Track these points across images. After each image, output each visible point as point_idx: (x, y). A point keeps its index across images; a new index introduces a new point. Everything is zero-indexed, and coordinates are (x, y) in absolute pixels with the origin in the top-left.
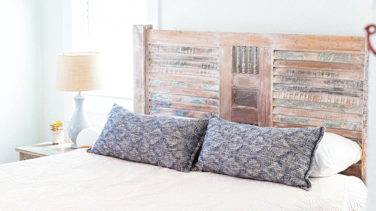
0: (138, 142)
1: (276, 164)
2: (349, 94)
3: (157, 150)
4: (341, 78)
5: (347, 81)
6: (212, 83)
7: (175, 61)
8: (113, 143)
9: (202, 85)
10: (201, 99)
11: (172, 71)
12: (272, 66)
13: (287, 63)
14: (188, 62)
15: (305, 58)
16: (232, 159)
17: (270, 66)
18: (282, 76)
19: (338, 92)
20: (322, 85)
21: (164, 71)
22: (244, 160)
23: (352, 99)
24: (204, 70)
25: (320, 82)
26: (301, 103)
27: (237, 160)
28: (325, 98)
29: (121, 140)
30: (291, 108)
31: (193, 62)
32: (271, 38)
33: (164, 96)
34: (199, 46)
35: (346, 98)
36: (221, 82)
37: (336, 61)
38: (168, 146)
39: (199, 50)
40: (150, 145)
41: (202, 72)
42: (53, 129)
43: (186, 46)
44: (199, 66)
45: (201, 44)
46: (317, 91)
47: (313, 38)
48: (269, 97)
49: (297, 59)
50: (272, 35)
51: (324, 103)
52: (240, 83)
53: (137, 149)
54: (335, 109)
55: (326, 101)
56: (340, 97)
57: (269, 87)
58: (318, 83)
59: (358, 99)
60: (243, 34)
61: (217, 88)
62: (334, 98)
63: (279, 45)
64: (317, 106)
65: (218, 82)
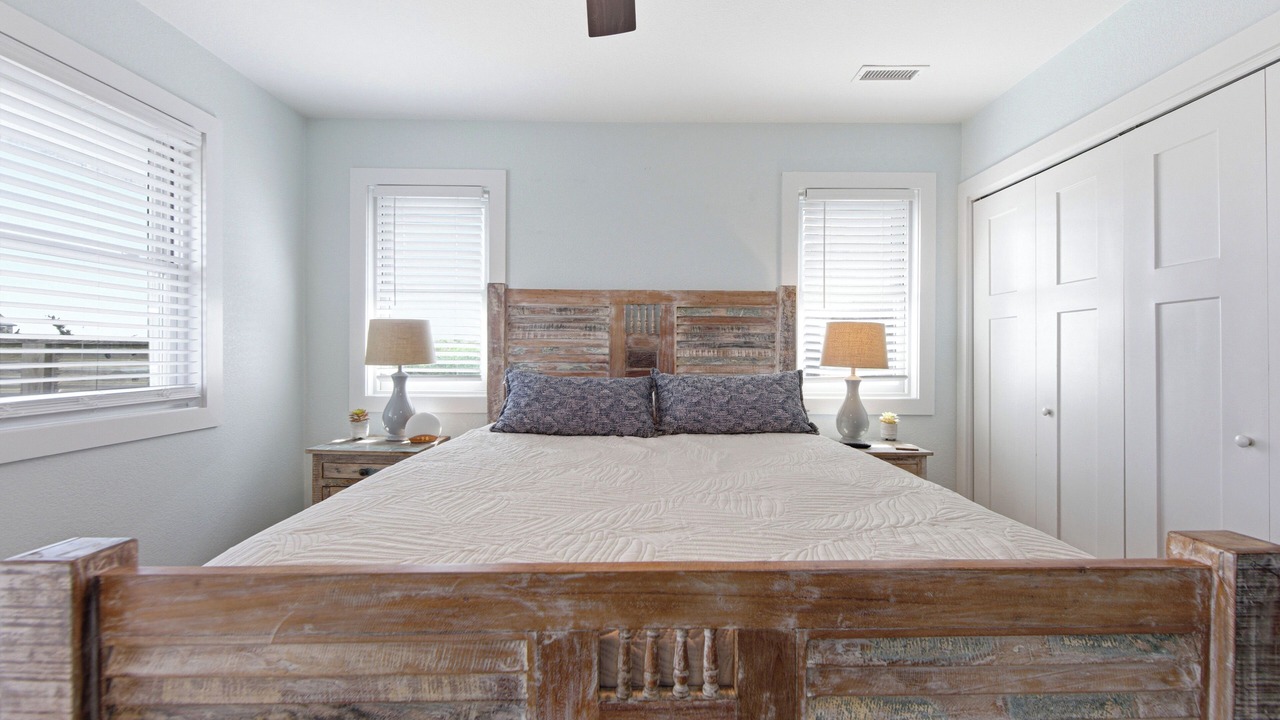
0: (581, 409)
1: (780, 411)
2: (761, 347)
3: (612, 415)
4: (752, 331)
5: (758, 335)
6: (599, 346)
7: (547, 324)
8: (539, 415)
9: (585, 349)
10: (583, 365)
11: (542, 336)
12: (676, 324)
13: (691, 319)
14: (565, 324)
15: (713, 314)
16: (724, 413)
17: (673, 324)
18: (685, 333)
19: (749, 345)
20: (733, 340)
21: (532, 336)
22: (740, 412)
23: (762, 351)
24: (588, 333)
25: (729, 337)
26: (709, 359)
27: (730, 412)
28: (735, 352)
29: (555, 408)
30: (698, 365)
31: (572, 324)
32: (674, 295)
33: (530, 365)
34: (581, 306)
35: (757, 351)
36: (611, 344)
37: (747, 315)
38: (627, 408)
39: (581, 311)
40: (601, 410)
41: (584, 335)
42: (354, 420)
43: (564, 306)
44: (581, 328)
45: (585, 303)
46: (727, 345)
47: (721, 293)
48: (672, 355)
49: (704, 315)
50: (675, 291)
51: (735, 358)
52: (637, 344)
53: (581, 418)
54: (747, 362)
55: (737, 355)
56: (751, 351)
57: (673, 345)
58: (728, 338)
59: (769, 351)
60: (640, 292)
61: (607, 351)
62: (744, 352)
63: (683, 302)
64: (726, 361)
65: (608, 343)
